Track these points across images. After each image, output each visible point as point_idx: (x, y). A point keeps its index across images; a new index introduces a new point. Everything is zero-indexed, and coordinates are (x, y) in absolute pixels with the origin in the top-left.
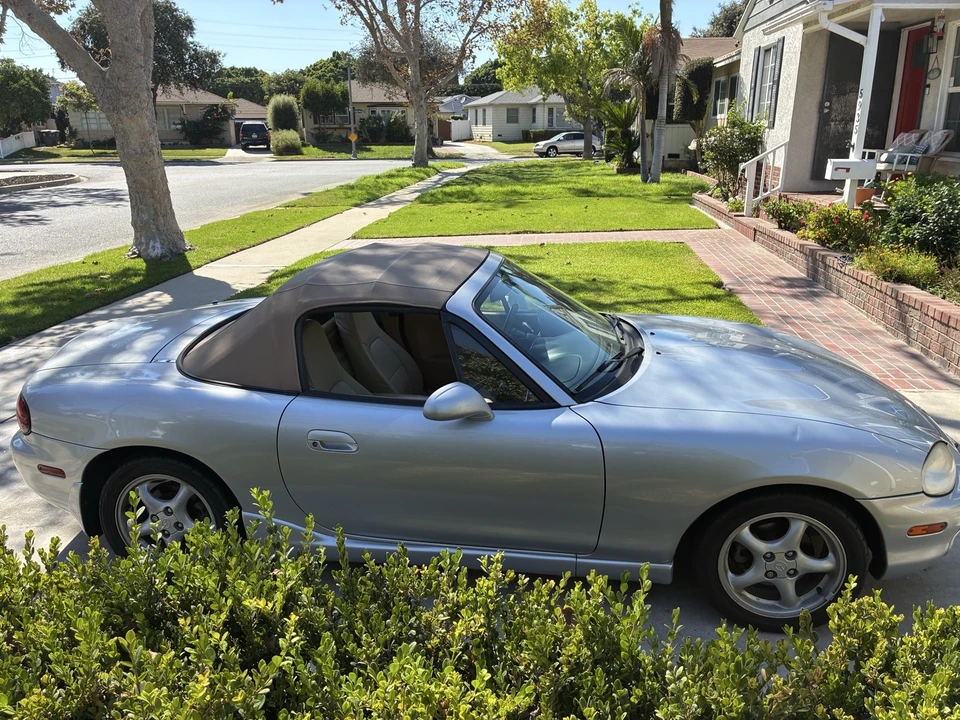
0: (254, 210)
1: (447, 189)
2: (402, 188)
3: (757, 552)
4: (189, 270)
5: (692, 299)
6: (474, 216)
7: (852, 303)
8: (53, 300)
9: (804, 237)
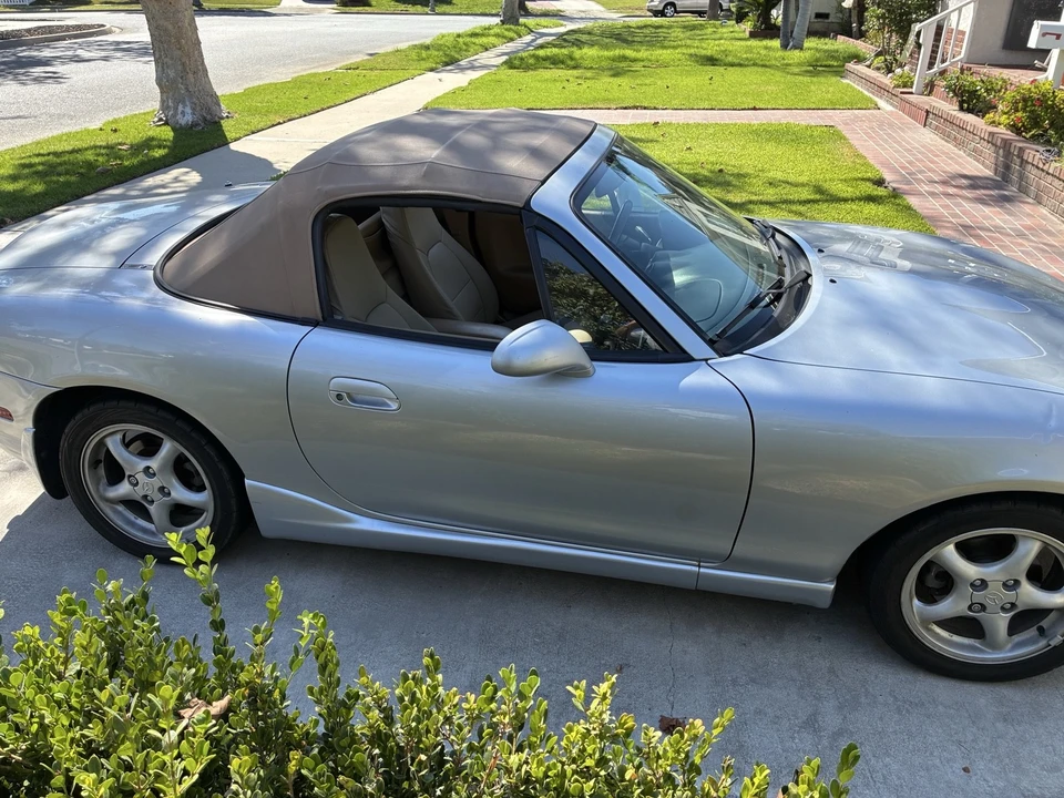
0: (309, 72)
1: (541, 53)
2: (487, 50)
3: (963, 578)
4: (225, 143)
5: (845, 200)
6: (572, 86)
7: (1054, 211)
8: (59, 175)
9: (994, 122)
